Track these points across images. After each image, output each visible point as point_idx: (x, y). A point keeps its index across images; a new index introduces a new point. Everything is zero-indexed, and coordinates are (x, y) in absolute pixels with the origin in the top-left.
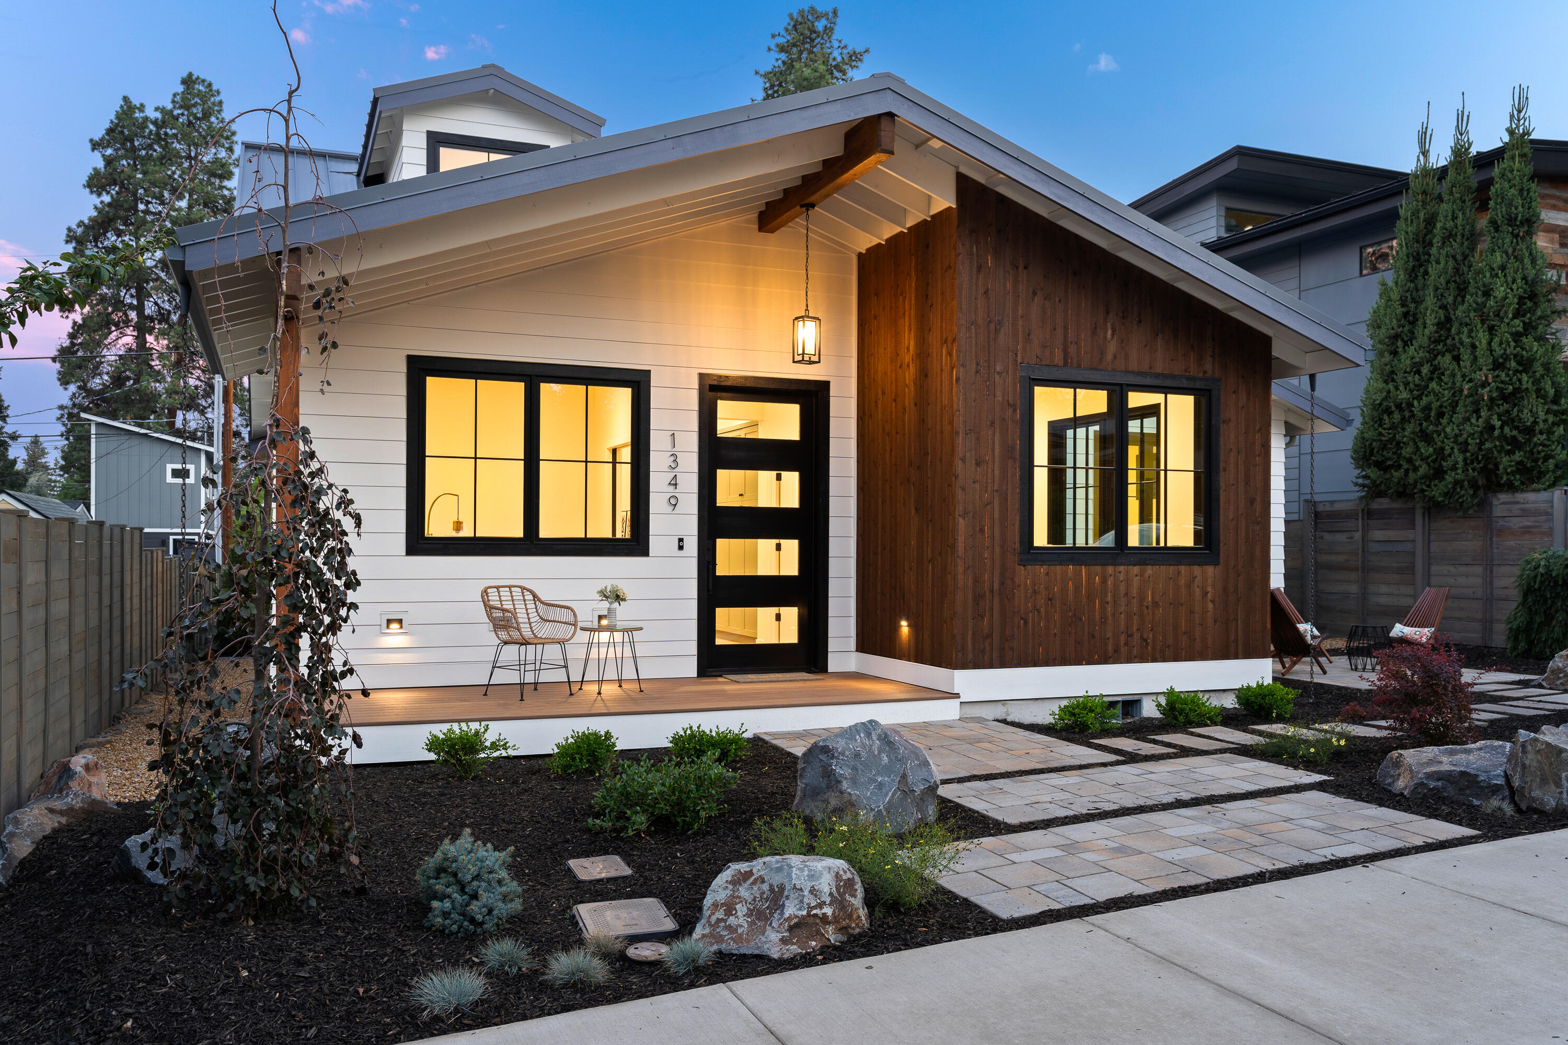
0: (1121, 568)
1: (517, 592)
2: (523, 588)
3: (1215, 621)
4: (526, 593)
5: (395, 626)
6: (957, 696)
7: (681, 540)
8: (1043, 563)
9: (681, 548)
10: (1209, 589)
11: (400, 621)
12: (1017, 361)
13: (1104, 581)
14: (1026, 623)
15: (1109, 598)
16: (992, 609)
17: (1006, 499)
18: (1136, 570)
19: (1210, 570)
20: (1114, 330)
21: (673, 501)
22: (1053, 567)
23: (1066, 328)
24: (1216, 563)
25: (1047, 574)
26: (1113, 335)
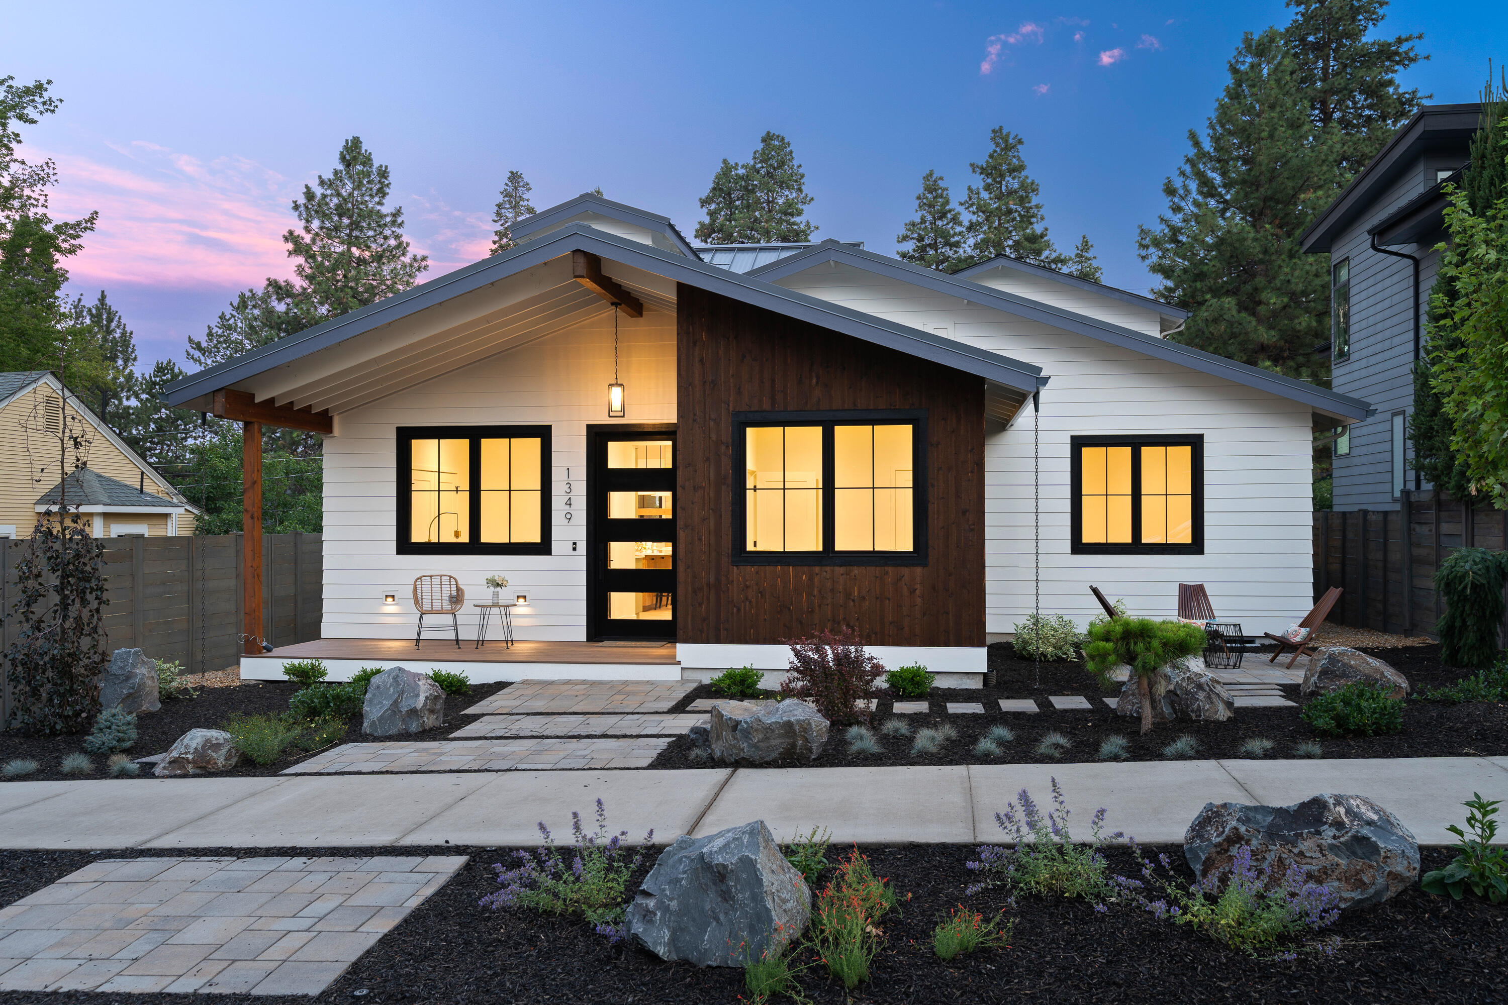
0: (828, 569)
1: (445, 580)
2: (451, 577)
3: (924, 614)
4: (452, 580)
5: (390, 600)
6: (679, 663)
7: (575, 544)
8: (753, 564)
9: (574, 549)
10: (918, 586)
11: (393, 597)
12: (728, 410)
13: (811, 579)
14: (739, 610)
15: (816, 592)
16: (708, 598)
17: (721, 516)
18: (842, 570)
19: (919, 570)
20: (818, 378)
21: (568, 516)
22: (762, 568)
23: (773, 381)
24: (925, 565)
25: (757, 573)
26: (817, 382)
